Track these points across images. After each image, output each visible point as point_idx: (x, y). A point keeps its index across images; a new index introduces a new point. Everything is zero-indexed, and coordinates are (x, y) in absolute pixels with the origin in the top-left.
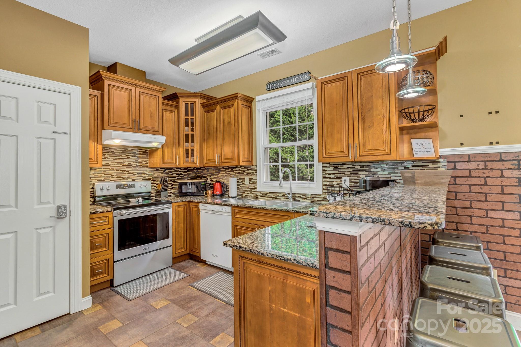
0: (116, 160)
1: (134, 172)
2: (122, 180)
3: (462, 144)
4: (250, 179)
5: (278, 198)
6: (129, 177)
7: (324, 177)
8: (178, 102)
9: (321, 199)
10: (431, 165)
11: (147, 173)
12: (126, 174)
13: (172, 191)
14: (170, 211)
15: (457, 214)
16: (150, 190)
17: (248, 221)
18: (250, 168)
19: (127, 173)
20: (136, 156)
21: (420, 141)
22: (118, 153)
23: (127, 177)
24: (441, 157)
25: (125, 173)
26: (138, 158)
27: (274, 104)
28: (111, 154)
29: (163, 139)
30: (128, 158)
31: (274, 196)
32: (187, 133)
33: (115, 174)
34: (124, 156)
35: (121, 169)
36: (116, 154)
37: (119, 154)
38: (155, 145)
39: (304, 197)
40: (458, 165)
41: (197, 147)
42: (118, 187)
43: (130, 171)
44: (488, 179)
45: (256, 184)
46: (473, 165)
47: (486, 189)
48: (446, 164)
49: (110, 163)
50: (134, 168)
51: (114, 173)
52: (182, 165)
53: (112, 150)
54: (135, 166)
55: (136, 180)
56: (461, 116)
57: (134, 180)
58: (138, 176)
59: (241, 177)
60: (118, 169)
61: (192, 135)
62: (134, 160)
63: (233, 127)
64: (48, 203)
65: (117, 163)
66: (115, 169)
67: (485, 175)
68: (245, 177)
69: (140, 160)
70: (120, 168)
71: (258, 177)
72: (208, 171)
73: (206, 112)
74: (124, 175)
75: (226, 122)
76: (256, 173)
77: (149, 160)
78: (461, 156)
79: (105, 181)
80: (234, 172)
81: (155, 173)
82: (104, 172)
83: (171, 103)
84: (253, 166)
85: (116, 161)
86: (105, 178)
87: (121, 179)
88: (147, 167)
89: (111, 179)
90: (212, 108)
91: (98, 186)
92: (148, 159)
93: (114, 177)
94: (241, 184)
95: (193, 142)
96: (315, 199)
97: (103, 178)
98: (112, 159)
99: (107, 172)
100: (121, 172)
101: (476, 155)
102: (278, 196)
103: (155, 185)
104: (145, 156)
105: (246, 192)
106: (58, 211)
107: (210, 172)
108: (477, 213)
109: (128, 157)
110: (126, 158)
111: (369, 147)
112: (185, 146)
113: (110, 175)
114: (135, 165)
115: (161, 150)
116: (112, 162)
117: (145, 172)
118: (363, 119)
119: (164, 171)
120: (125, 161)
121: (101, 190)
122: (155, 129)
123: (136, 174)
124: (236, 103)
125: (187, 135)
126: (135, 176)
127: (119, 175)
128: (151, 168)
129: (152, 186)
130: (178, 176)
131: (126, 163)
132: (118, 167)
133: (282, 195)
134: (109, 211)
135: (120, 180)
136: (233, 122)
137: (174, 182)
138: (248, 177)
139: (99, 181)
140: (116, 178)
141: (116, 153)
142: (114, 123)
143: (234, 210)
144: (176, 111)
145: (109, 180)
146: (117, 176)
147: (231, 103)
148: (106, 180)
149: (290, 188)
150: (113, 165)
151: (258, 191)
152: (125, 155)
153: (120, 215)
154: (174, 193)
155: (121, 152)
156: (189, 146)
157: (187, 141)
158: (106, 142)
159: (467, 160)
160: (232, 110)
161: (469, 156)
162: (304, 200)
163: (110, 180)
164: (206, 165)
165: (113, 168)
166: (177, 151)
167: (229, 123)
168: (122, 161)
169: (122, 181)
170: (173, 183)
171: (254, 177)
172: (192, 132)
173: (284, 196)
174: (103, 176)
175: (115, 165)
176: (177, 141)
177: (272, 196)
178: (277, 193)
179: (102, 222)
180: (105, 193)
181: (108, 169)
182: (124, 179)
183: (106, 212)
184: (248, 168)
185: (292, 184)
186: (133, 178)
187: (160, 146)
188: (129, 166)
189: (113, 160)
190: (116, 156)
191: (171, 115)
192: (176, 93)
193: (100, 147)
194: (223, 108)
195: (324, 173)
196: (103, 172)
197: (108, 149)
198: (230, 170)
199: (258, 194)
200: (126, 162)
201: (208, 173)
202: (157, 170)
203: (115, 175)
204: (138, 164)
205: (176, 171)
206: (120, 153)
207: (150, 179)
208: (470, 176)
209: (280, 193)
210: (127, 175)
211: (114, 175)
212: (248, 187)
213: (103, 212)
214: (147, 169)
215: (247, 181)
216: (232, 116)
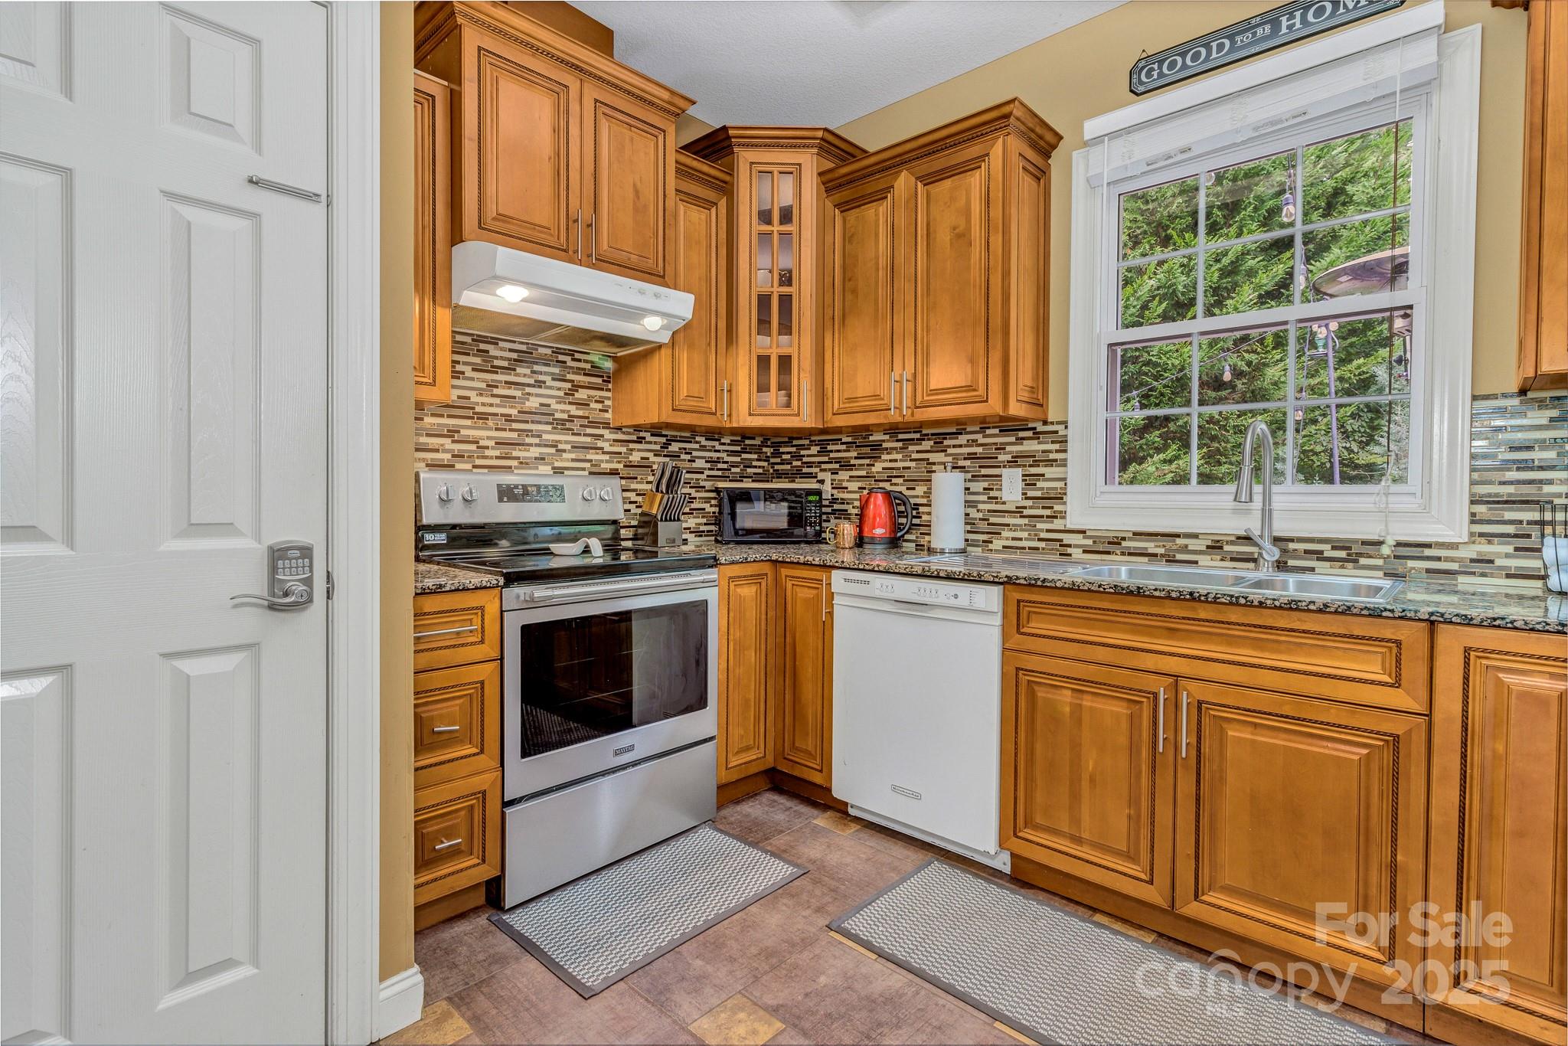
0: (497, 387)
1: (560, 442)
2: (516, 468)
4: (1030, 481)
5: (1179, 557)
6: (541, 459)
8: (730, 170)
9: (1455, 566)
11: (607, 447)
12: (531, 445)
13: (691, 522)
14: (711, 595)
16: (620, 516)
18: (1030, 434)
19: (536, 441)
20: (569, 377)
22: (502, 358)
23: (536, 458)
25: (528, 440)
26: (576, 387)
27: (1182, 143)
28: (478, 360)
29: (681, 304)
30: (540, 384)
31: (1162, 551)
32: (766, 290)
33: (491, 443)
34: (525, 375)
35: (515, 426)
36: (496, 363)
37: (505, 364)
38: (652, 327)
39: (1343, 554)
41: (801, 346)
42: (507, 494)
43: (545, 436)
45: (1060, 498)
49: (474, 398)
50: (561, 425)
51: (488, 438)
52: (745, 420)
53: (482, 346)
54: (565, 416)
55: (566, 472)
57: (558, 471)
58: (573, 456)
59: (984, 471)
60: (502, 423)
61: (786, 301)
62: (561, 394)
63: (977, 252)
64: (226, 528)
65: (497, 401)
66: (490, 423)
68: (1006, 472)
69: (582, 394)
70: (508, 418)
71: (1073, 472)
72: (824, 451)
73: (844, 206)
74: (525, 450)
75: (943, 236)
76: (1065, 451)
77: (614, 400)
79: (453, 466)
80: (950, 451)
81: (632, 450)
82: (451, 433)
83: (705, 168)
84: (1045, 423)
85: (496, 391)
86: (453, 456)
87: (515, 463)
88: (606, 425)
89: (478, 462)
90: (872, 186)
91: (434, 483)
92: (609, 394)
93: (487, 453)
94: (984, 498)
95: (786, 328)
96: (1410, 563)
97: (448, 456)
98: (480, 380)
99: (463, 432)
100: (515, 435)
102: (1185, 549)
103: (632, 496)
104: (599, 381)
105: (1005, 534)
106: (273, 569)
107: (832, 455)
109: (541, 378)
110: (531, 381)
112: (752, 343)
113: (473, 447)
114: (563, 411)
115: (665, 353)
116: (481, 395)
117: (600, 444)
119: (665, 446)
120: (529, 394)
121: (444, 501)
122: (650, 264)
123: (568, 447)
124: (997, 151)
125: (764, 301)
126: (565, 455)
127: (506, 449)
128: (619, 429)
129: (625, 500)
130: (710, 469)
131: (533, 403)
132: (502, 415)
133: (1208, 547)
134: (485, 588)
135: (510, 467)
136: (977, 232)
137: (699, 488)
138: (1019, 471)
139: (433, 466)
140: (497, 458)
141: (496, 358)
142: (501, 217)
143: (1019, 601)
144: (723, 203)
145: (469, 466)
146: (497, 453)
147: (974, 150)
148: (458, 466)
149: (1267, 514)
150: (483, 404)
151: (1069, 526)
152: (528, 371)
153: (532, 604)
154: (699, 533)
155: (515, 356)
156: (773, 345)
157: (764, 324)
158: (469, 298)
160: (975, 181)
162: (1342, 567)
163: (474, 467)
164: (840, 421)
165: (483, 417)
166: (721, 362)
167: (961, 237)
168: (518, 393)
169: (516, 471)
170: (693, 491)
171: (1050, 472)
172: (785, 290)
173: (1221, 548)
174: (447, 447)
175: (491, 405)
176: (722, 324)
177: (1150, 551)
178: (1178, 536)
179: (458, 633)
180: (458, 515)
181: (468, 422)
182: (523, 464)
183: (476, 588)
184: (1021, 434)
185: (1275, 498)
186: (557, 464)
187: (665, 338)
188: (544, 413)
189: (483, 385)
190: (497, 373)
191: (703, 217)
192: (725, 129)
193: (444, 316)
194: (930, 179)
196: (448, 431)
197: (468, 339)
198: (927, 445)
199: (1067, 538)
200: (531, 398)
201: (826, 459)
202: (640, 440)
203: (493, 448)
204: (574, 410)
205: (703, 448)
206: (509, 360)
207: (614, 473)
209: (1195, 536)
210: (535, 452)
211: (487, 448)
212: (1019, 511)
213: (463, 589)
214: (606, 433)
215: (1012, 487)
216: (976, 207)
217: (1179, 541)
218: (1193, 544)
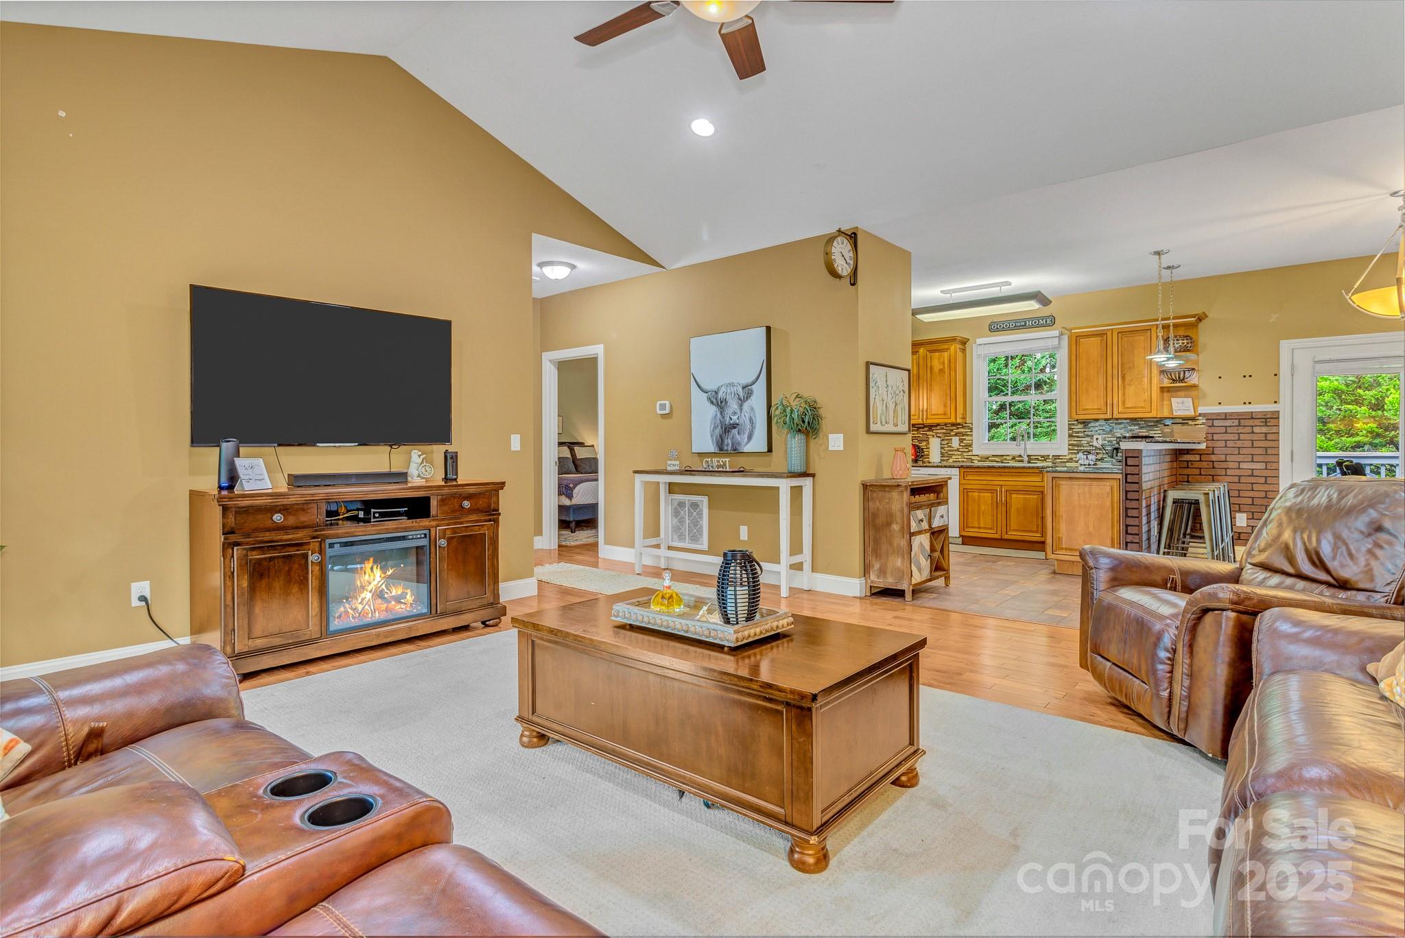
3: (1220, 403)
4: (961, 441)
7: (1070, 436)
9: (1065, 461)
10: (1190, 422)
15: (1214, 468)
17: (985, 482)
18: (961, 426)
21: (1180, 400)
24: (1200, 415)
27: (1004, 350)
39: (1042, 458)
40: (1216, 423)
44: (1241, 435)
45: (971, 446)
46: (1228, 423)
47: (1239, 444)
48: (1204, 421)
56: (1220, 378)
59: (946, 438)
67: (1239, 432)
68: (953, 438)
71: (975, 437)
75: (936, 369)
76: (972, 432)
78: (1219, 414)
80: (935, 431)
84: (966, 423)
94: (946, 446)
96: (1057, 460)
101: (1231, 414)
102: (1006, 459)
105: (953, 457)
108: (1231, 465)
111: (1128, 405)
118: (1123, 378)
124: (953, 348)
133: (1012, 458)
136: (946, 367)
138: (958, 438)
147: (946, 346)
149: (1025, 449)
151: (974, 454)
159: (1224, 418)
160: (946, 354)
161: (1226, 414)
162: (1043, 462)
167: (942, 371)
171: (967, 438)
173: (1015, 458)
177: (997, 460)
184: (959, 426)
194: (931, 351)
195: (1071, 432)
198: (926, 429)
199: (973, 458)
208: (1226, 432)
209: (1008, 455)
212: (958, 450)
215: (955, 442)
216: (946, 362)
217: (1005, 457)
218: (1008, 458)
